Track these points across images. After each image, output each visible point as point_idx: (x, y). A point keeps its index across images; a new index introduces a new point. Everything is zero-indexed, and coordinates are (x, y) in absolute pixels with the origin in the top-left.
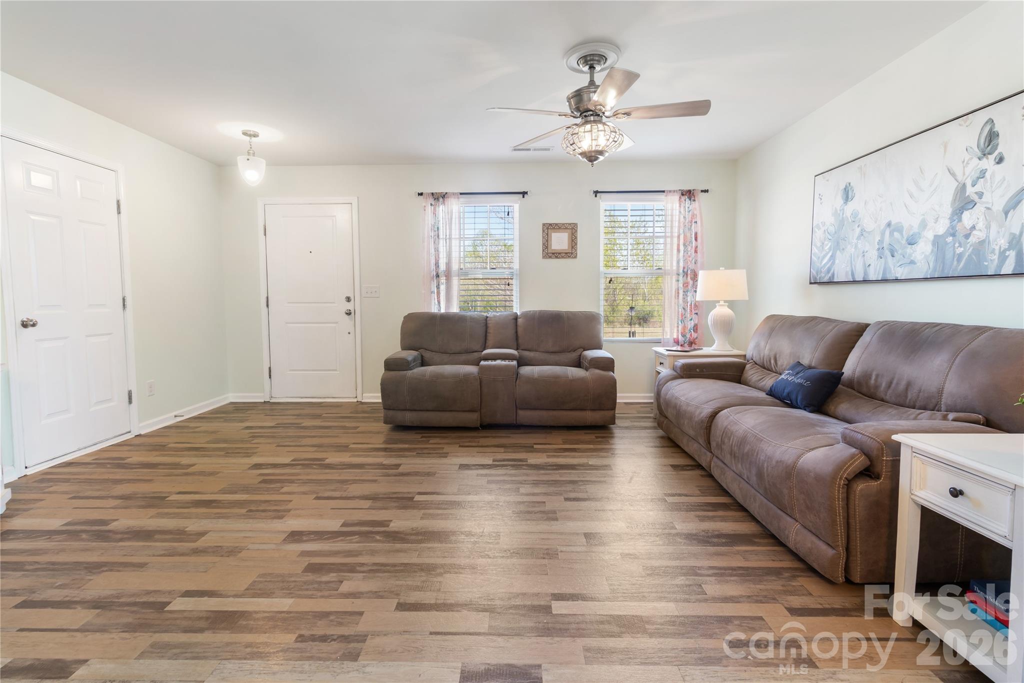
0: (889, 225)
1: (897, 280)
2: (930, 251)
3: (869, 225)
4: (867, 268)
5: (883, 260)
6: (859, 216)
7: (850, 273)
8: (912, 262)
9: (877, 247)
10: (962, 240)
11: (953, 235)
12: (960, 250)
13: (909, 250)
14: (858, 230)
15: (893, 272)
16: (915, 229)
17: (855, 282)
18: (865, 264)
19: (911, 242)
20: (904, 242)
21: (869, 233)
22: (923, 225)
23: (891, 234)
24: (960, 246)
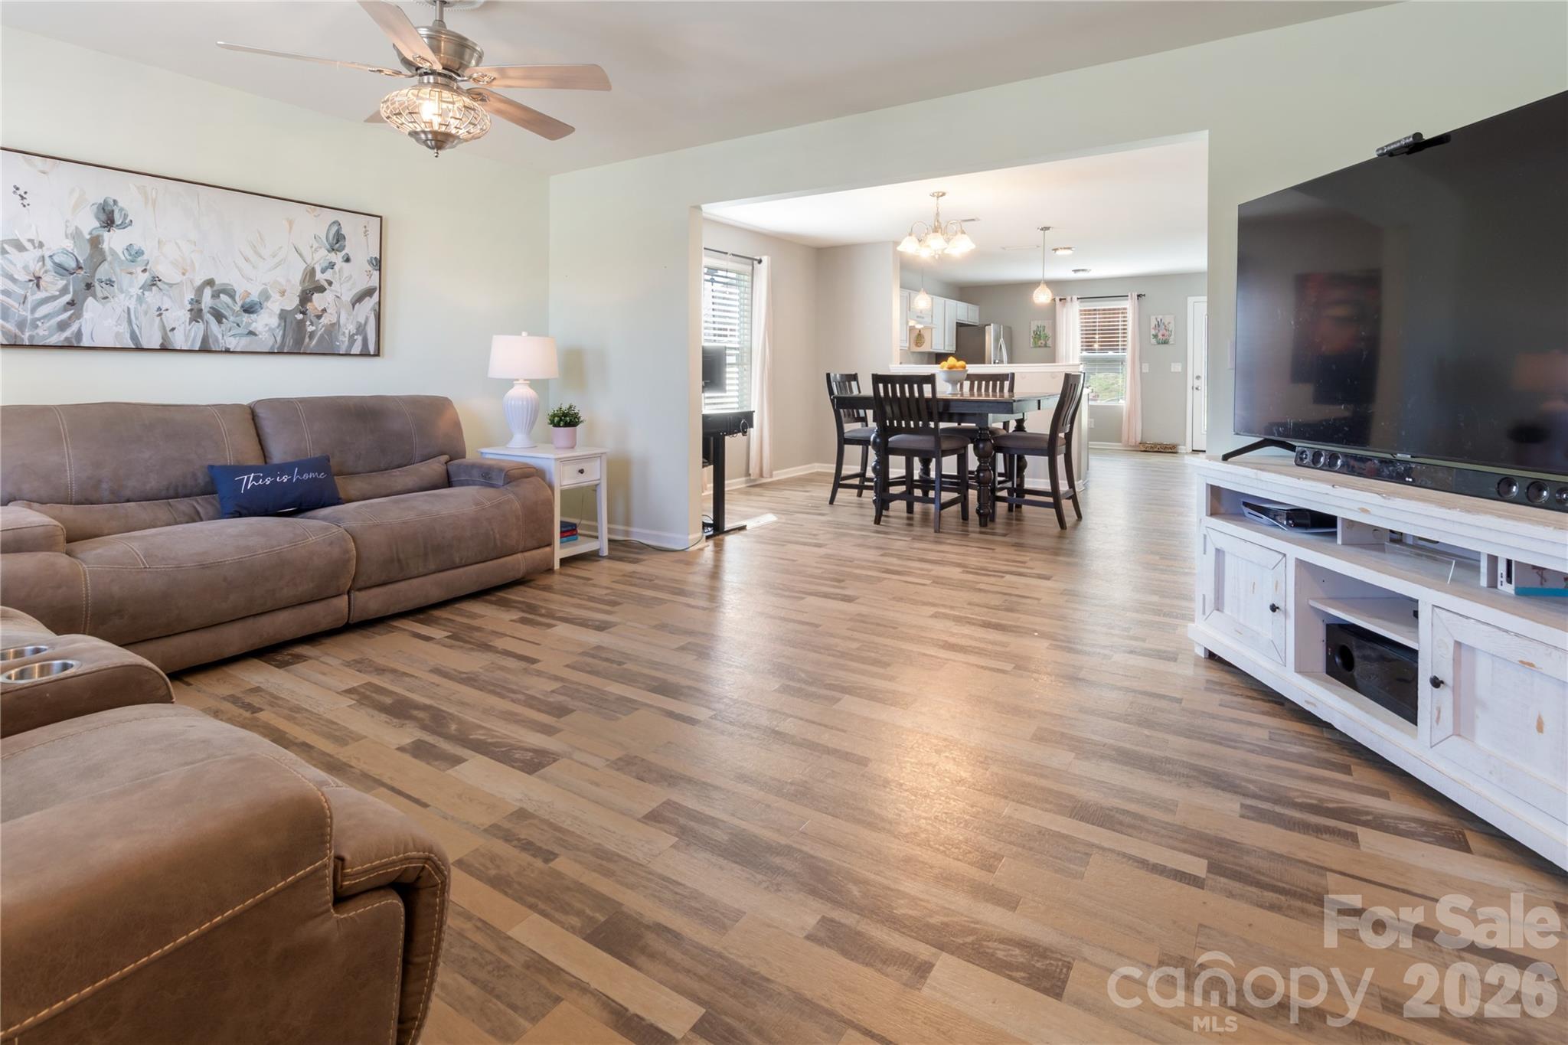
0: (210, 283)
1: (228, 351)
2: (276, 324)
3: (165, 271)
4: (169, 334)
5: (201, 326)
6: (145, 257)
7: (128, 336)
8: (251, 333)
9: (189, 307)
10: (314, 319)
11: (304, 313)
12: (310, 329)
13: (246, 318)
14: (143, 278)
15: (221, 341)
16: (254, 297)
17: (139, 349)
18: (164, 327)
19: (249, 309)
20: (237, 308)
21: (171, 285)
22: (266, 296)
23: (216, 295)
24: (312, 324)
